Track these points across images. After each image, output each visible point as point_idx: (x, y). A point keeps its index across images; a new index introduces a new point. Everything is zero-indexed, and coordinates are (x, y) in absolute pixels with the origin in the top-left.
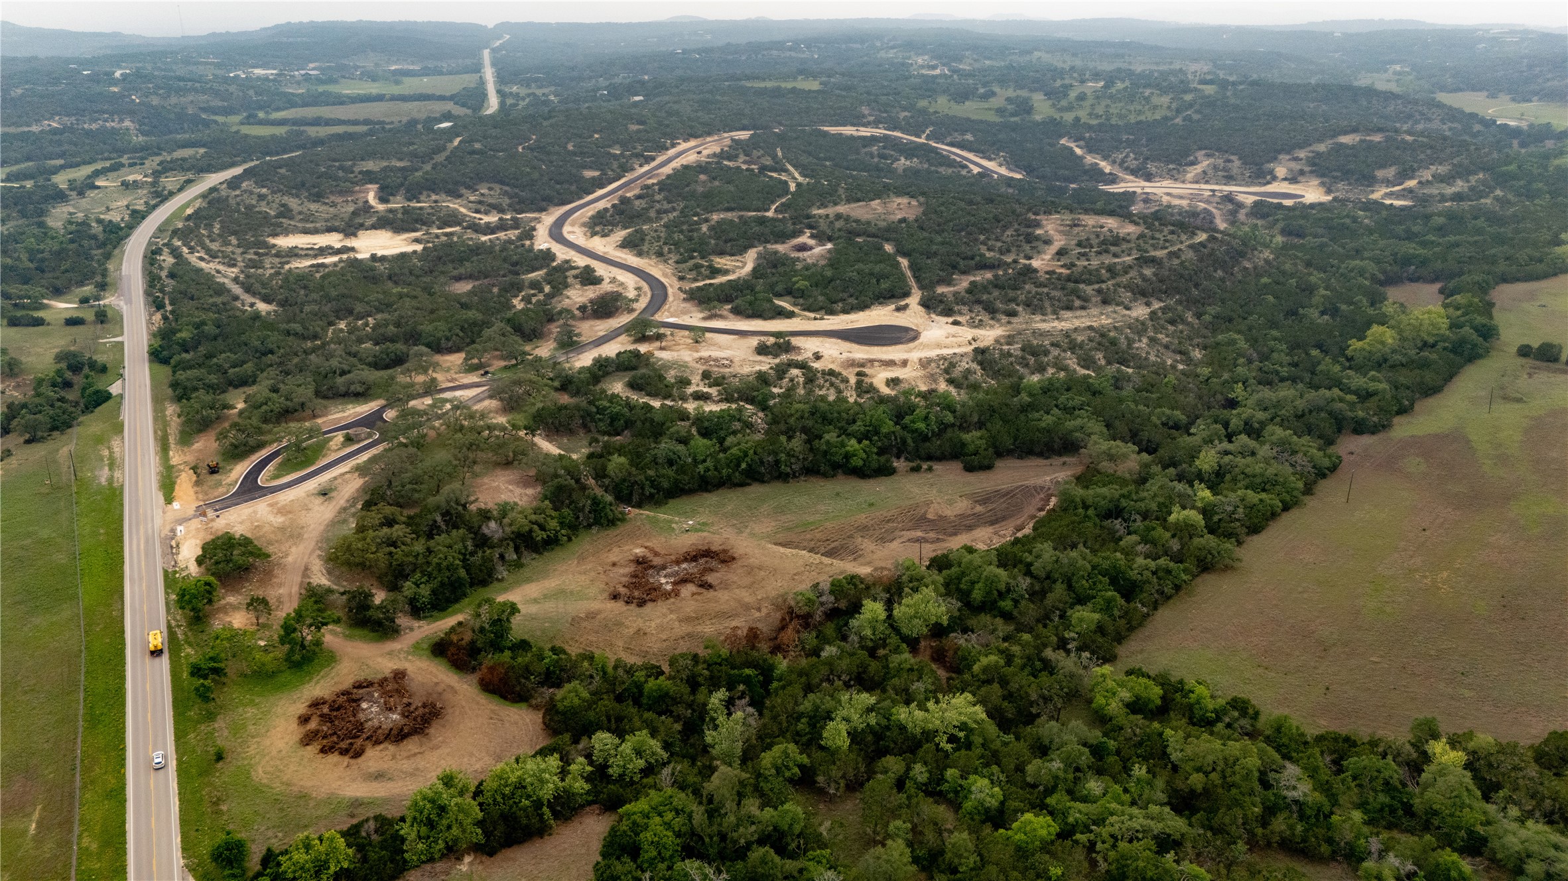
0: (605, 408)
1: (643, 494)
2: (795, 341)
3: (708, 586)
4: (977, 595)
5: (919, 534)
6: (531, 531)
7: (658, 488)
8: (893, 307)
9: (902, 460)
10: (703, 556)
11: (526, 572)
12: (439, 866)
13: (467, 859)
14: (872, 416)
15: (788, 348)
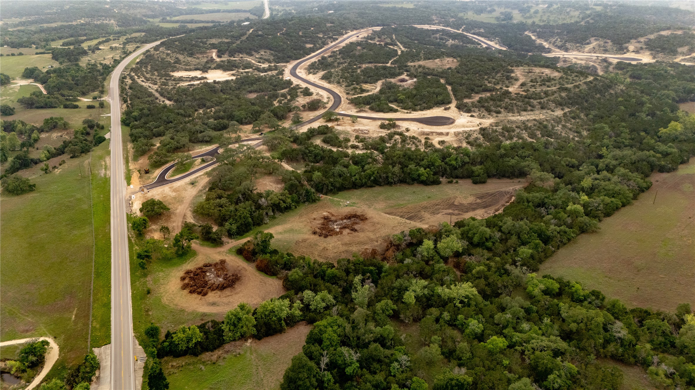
0: (312, 151)
1: (327, 189)
2: (398, 123)
3: (355, 230)
4: (476, 239)
5: (451, 211)
6: (279, 203)
7: (334, 187)
8: (443, 108)
9: (444, 178)
10: (353, 217)
11: (277, 221)
12: (238, 343)
13: (250, 341)
14: (431, 158)
15: (394, 126)
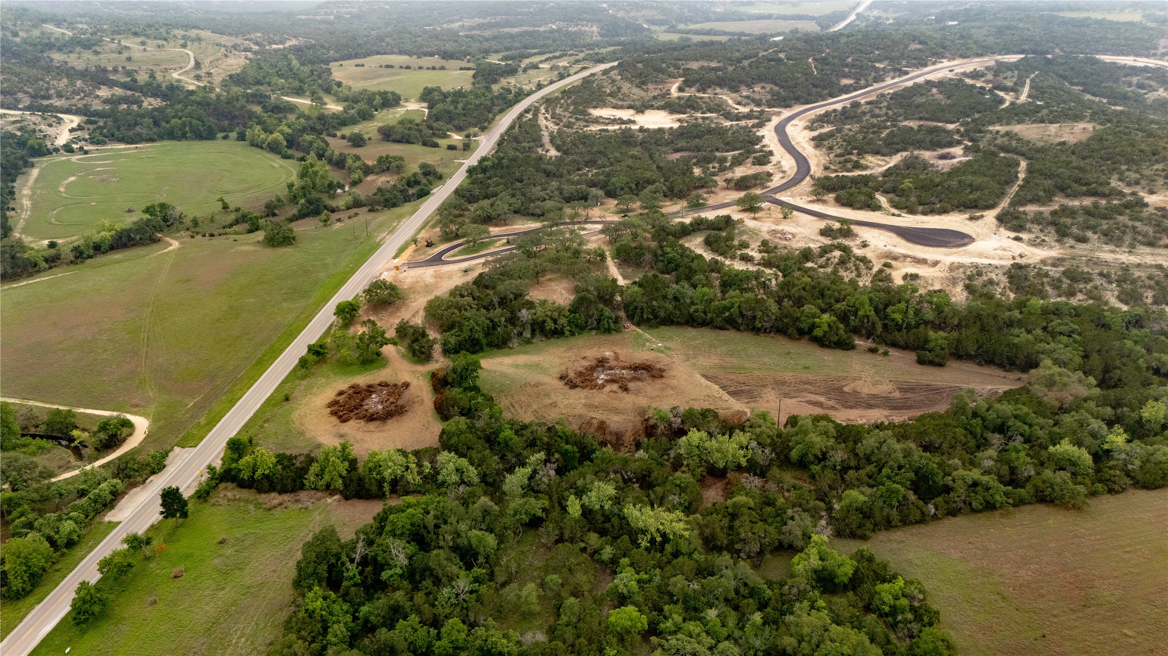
0: (667, 253)
1: (642, 316)
2: (855, 229)
3: (625, 389)
5: (822, 399)
6: (544, 321)
7: (656, 317)
9: (870, 340)
10: (643, 369)
11: (529, 348)
12: (320, 494)
13: (337, 497)
14: (857, 299)
15: (847, 233)
